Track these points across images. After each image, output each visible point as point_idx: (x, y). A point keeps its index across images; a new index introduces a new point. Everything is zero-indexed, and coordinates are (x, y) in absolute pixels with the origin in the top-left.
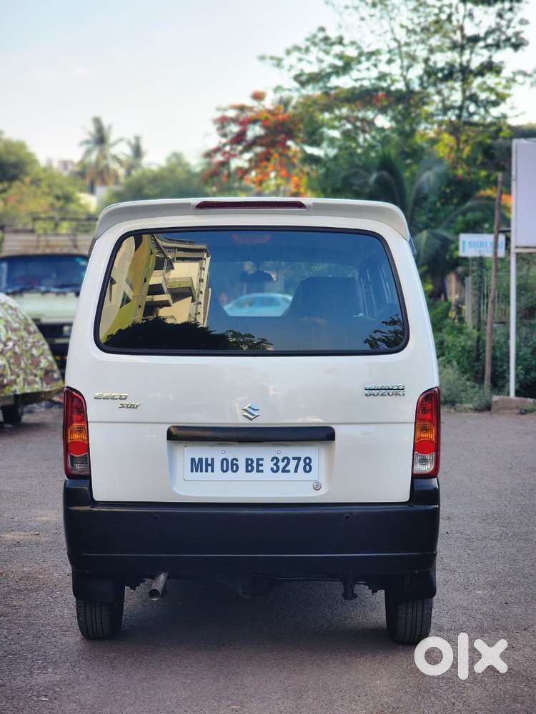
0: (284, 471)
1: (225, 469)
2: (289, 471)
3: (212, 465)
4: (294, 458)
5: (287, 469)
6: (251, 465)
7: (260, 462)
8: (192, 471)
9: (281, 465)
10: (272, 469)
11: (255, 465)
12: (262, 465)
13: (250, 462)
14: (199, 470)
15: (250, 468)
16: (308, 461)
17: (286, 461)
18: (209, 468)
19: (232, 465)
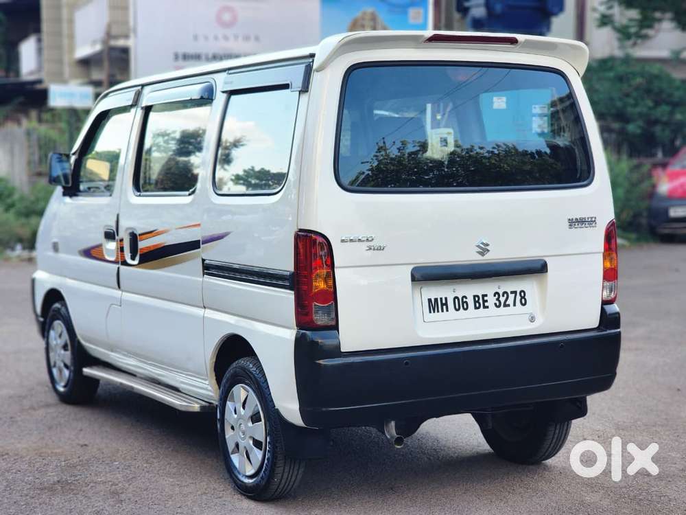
0: (505, 305)
1: (457, 307)
2: (509, 305)
3: (446, 304)
4: (512, 292)
5: (507, 303)
6: (478, 302)
7: (486, 298)
8: (430, 312)
9: (502, 299)
10: (495, 304)
11: (481, 301)
12: (487, 301)
13: (477, 299)
14: (436, 311)
15: (477, 305)
16: (522, 294)
17: (505, 295)
18: (444, 307)
19: (463, 302)
